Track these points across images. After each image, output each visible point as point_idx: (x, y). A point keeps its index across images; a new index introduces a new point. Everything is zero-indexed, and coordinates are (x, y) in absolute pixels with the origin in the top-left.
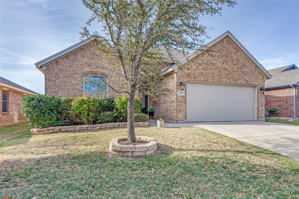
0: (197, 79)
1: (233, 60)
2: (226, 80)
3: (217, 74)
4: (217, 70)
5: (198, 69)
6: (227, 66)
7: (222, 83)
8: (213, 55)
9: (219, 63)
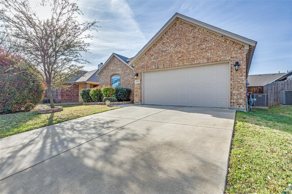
0: (149, 68)
1: (188, 40)
2: (179, 63)
3: (169, 59)
4: (169, 56)
5: (151, 60)
6: (180, 49)
7: (174, 67)
8: (164, 43)
9: (170, 48)
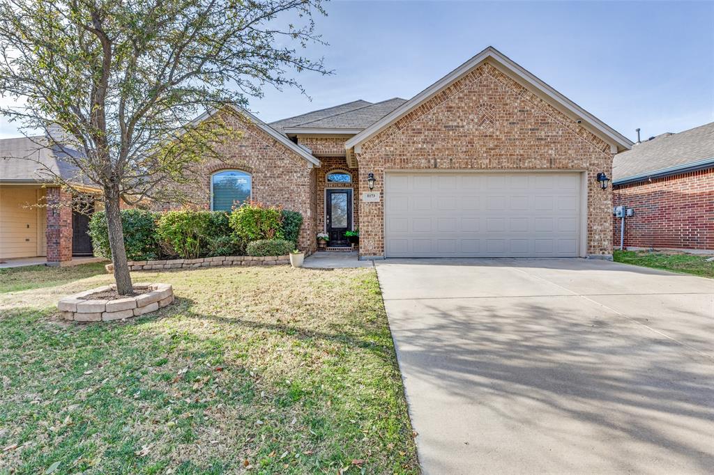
0: (410, 165)
1: (509, 114)
2: (490, 162)
3: (464, 149)
4: (464, 141)
5: (414, 143)
6: (491, 130)
7: (478, 168)
8: (451, 107)
9: (468, 124)
